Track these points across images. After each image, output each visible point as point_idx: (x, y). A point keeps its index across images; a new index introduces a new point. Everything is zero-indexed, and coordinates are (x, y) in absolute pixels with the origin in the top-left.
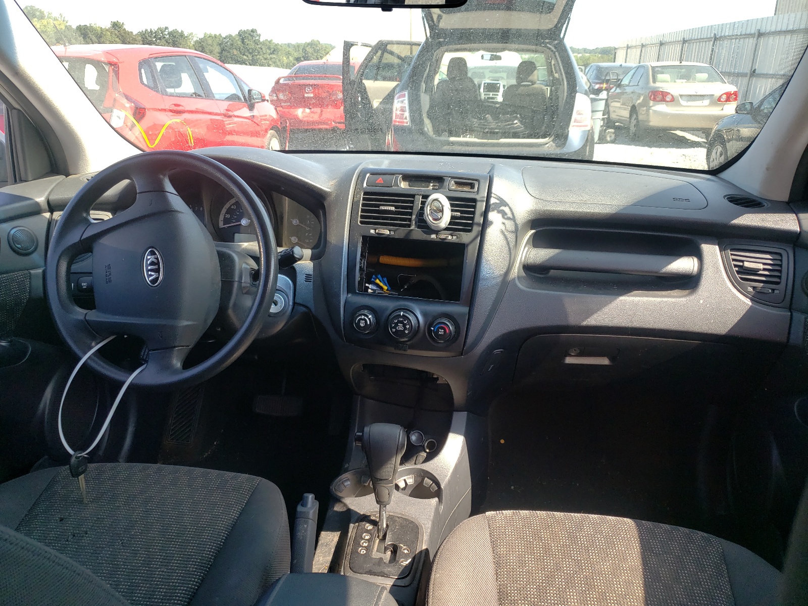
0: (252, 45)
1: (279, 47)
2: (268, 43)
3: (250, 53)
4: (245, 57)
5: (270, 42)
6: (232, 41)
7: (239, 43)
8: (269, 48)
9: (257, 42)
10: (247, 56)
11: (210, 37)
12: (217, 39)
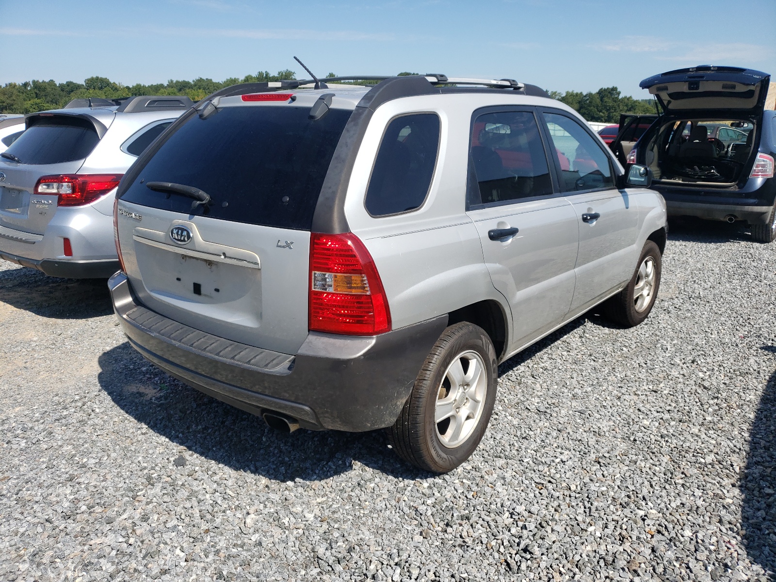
0: (610, 103)
1: (637, 104)
2: (626, 100)
3: (607, 110)
4: (601, 114)
5: (628, 99)
6: (592, 99)
7: (598, 100)
8: (627, 105)
9: (616, 100)
10: (604, 113)
11: (571, 95)
12: (578, 97)
